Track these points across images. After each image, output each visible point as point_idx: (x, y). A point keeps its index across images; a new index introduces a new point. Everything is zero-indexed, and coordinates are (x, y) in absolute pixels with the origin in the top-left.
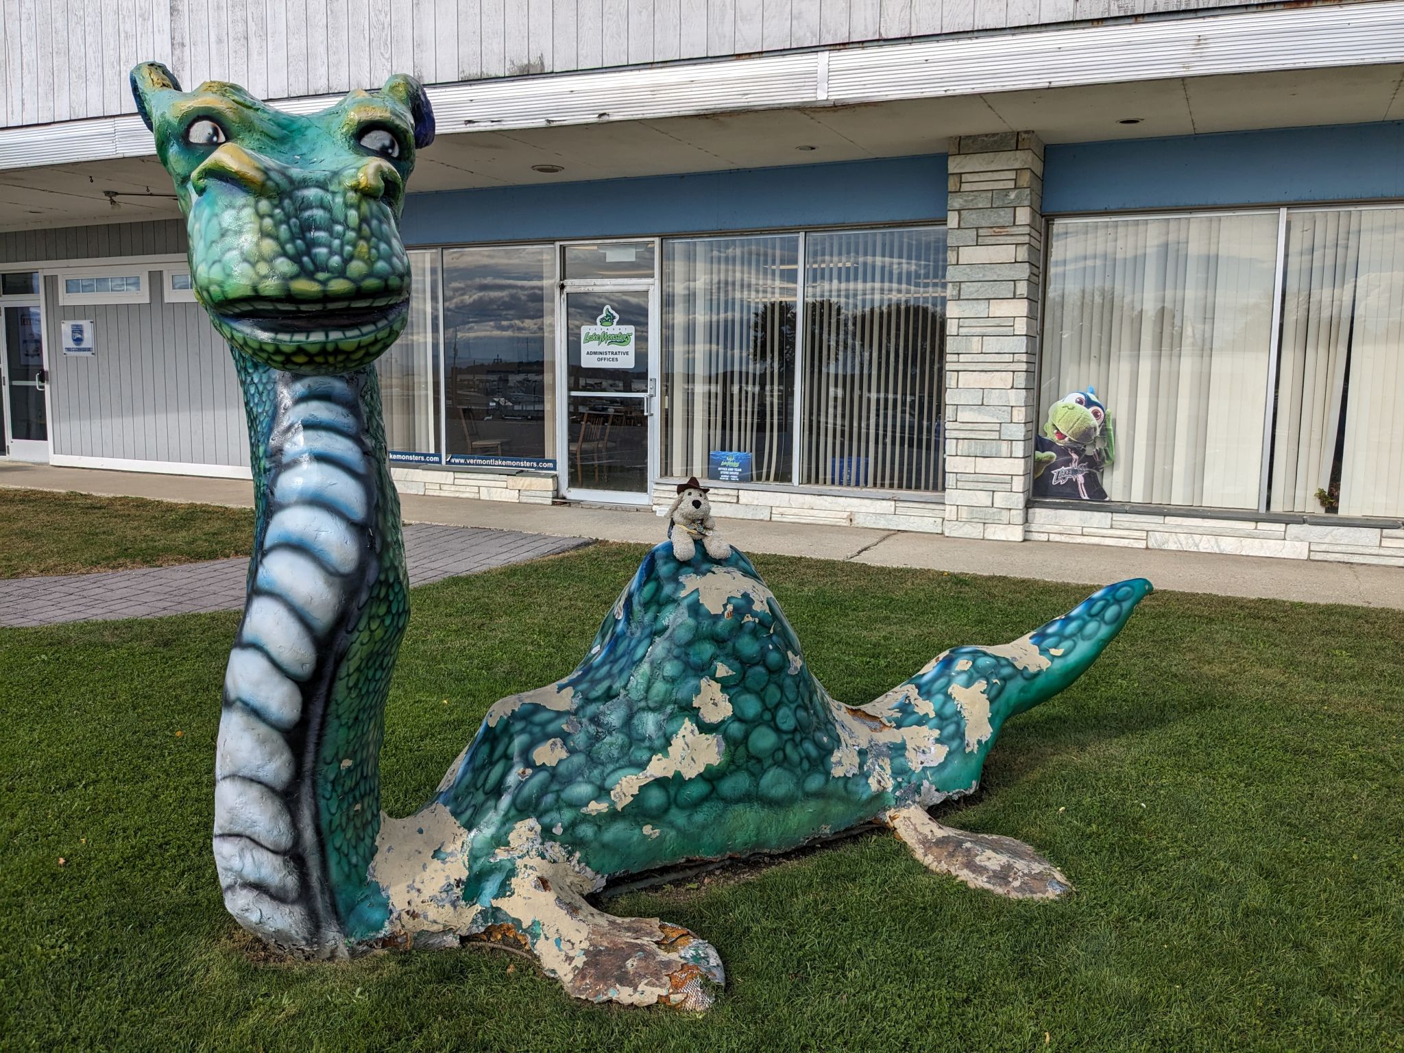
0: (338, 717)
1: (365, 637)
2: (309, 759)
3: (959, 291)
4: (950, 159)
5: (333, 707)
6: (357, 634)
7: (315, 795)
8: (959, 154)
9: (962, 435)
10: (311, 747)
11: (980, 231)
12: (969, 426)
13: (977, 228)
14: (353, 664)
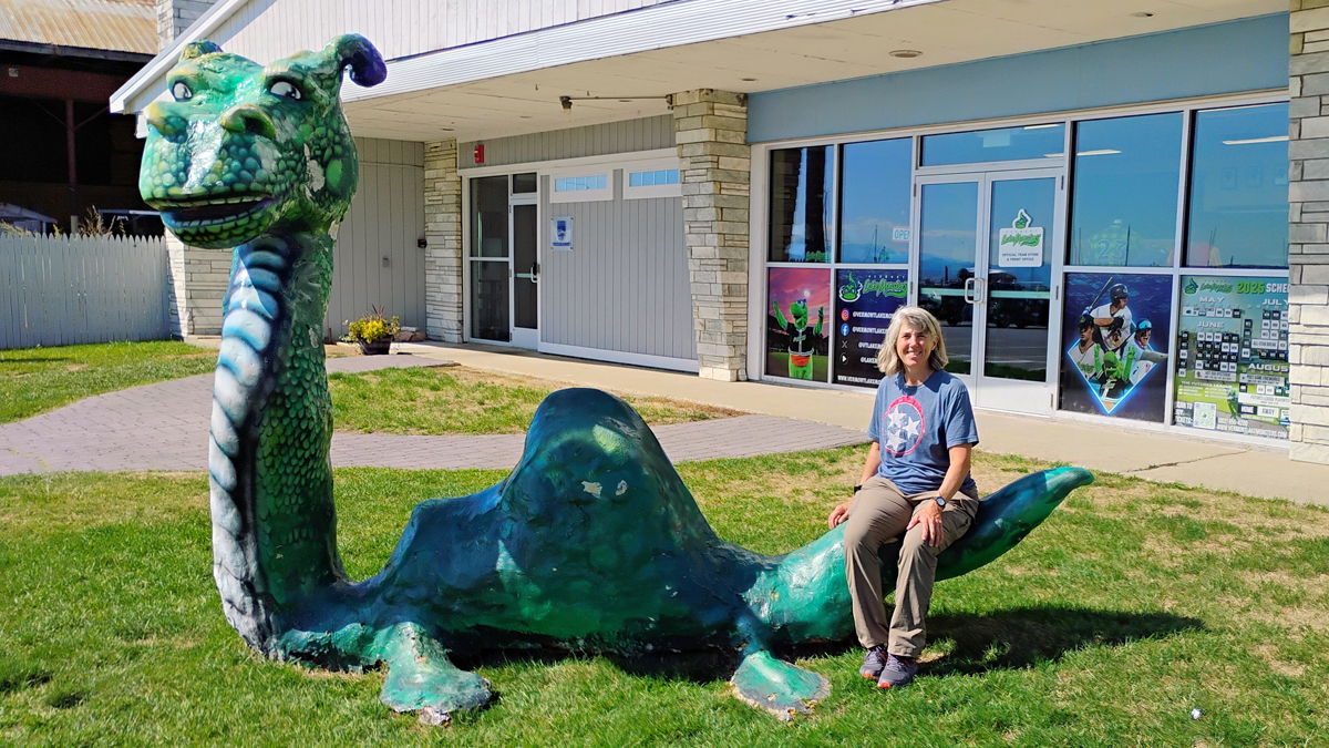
0: (265, 488)
1: (269, 430)
2: (250, 515)
3: (1302, 170)
4: (1292, 15)
5: (258, 479)
6: (262, 429)
7: (256, 541)
8: (1301, 10)
9: (1306, 340)
10: (249, 507)
11: (1323, 98)
12: (1314, 330)
13: (1321, 96)
14: (266, 450)
